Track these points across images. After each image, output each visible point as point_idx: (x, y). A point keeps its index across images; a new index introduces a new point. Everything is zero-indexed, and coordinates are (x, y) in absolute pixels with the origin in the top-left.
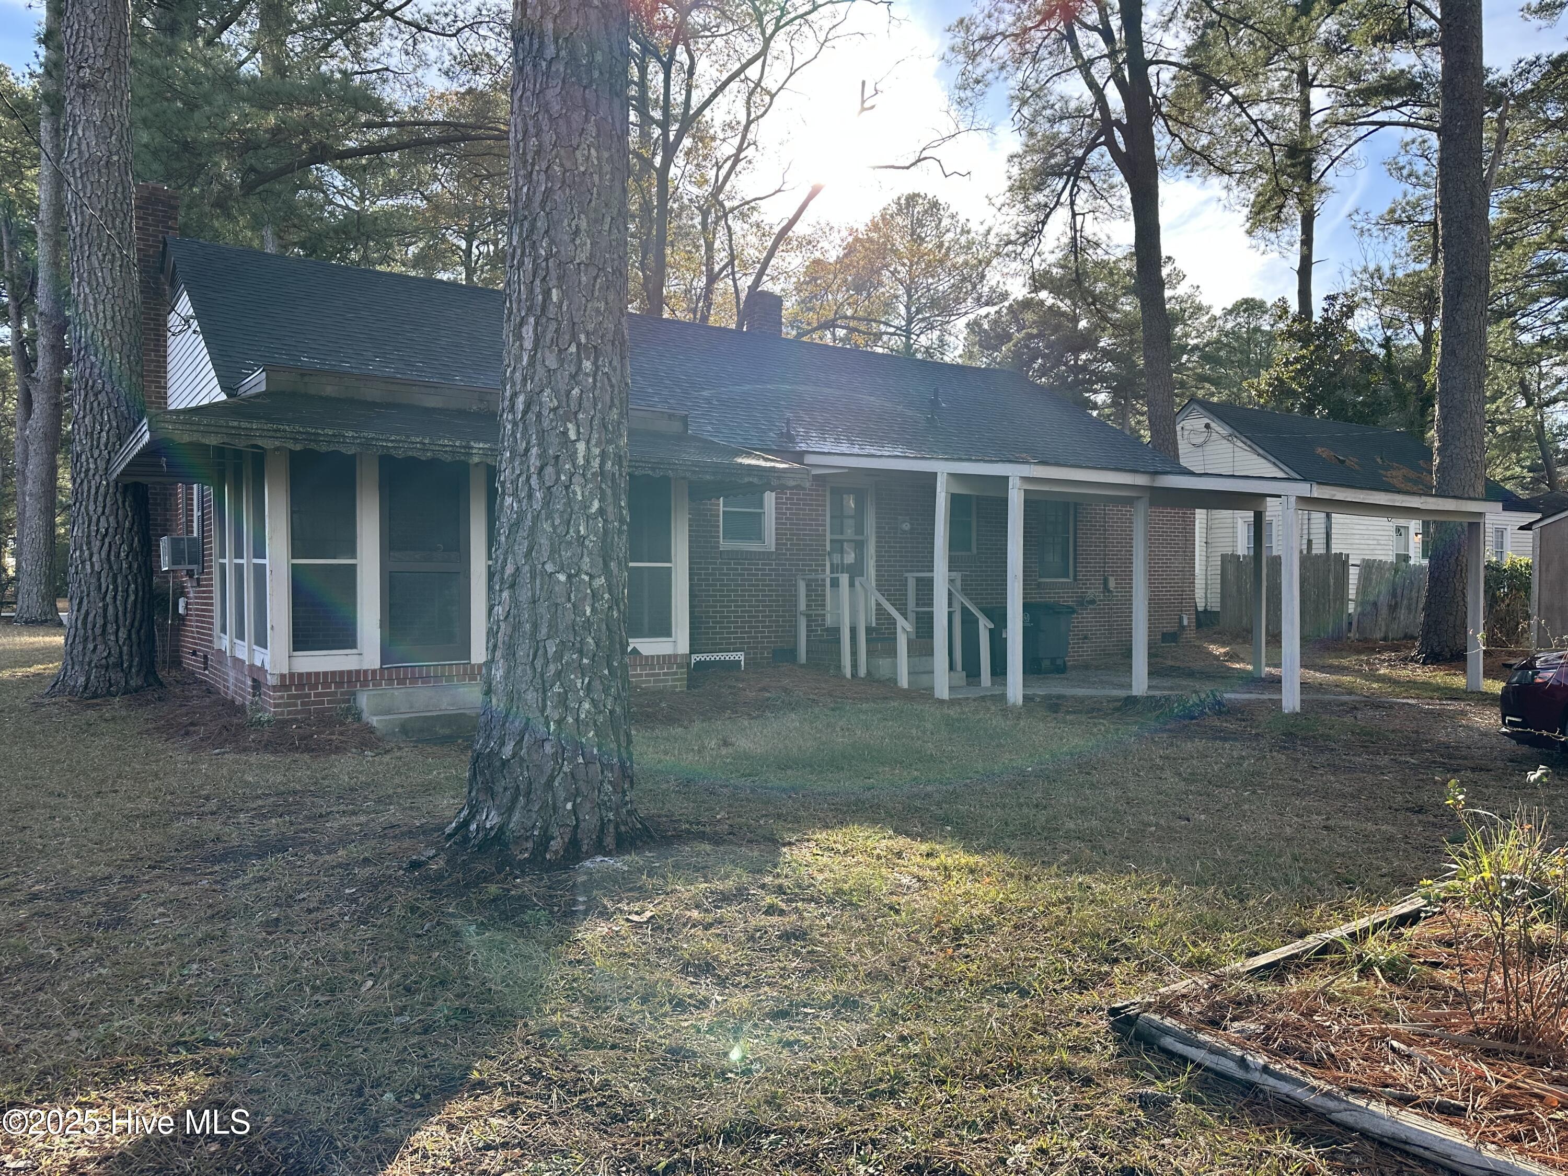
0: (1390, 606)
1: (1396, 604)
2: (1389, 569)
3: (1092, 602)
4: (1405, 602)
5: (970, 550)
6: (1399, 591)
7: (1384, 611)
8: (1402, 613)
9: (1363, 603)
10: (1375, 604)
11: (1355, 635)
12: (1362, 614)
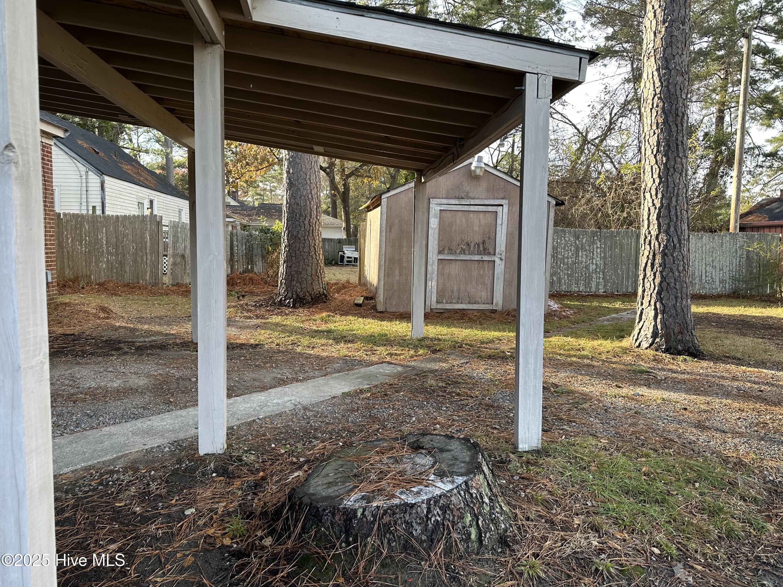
9: (174, 256)
10: (183, 256)
11: (169, 281)
12: (174, 264)
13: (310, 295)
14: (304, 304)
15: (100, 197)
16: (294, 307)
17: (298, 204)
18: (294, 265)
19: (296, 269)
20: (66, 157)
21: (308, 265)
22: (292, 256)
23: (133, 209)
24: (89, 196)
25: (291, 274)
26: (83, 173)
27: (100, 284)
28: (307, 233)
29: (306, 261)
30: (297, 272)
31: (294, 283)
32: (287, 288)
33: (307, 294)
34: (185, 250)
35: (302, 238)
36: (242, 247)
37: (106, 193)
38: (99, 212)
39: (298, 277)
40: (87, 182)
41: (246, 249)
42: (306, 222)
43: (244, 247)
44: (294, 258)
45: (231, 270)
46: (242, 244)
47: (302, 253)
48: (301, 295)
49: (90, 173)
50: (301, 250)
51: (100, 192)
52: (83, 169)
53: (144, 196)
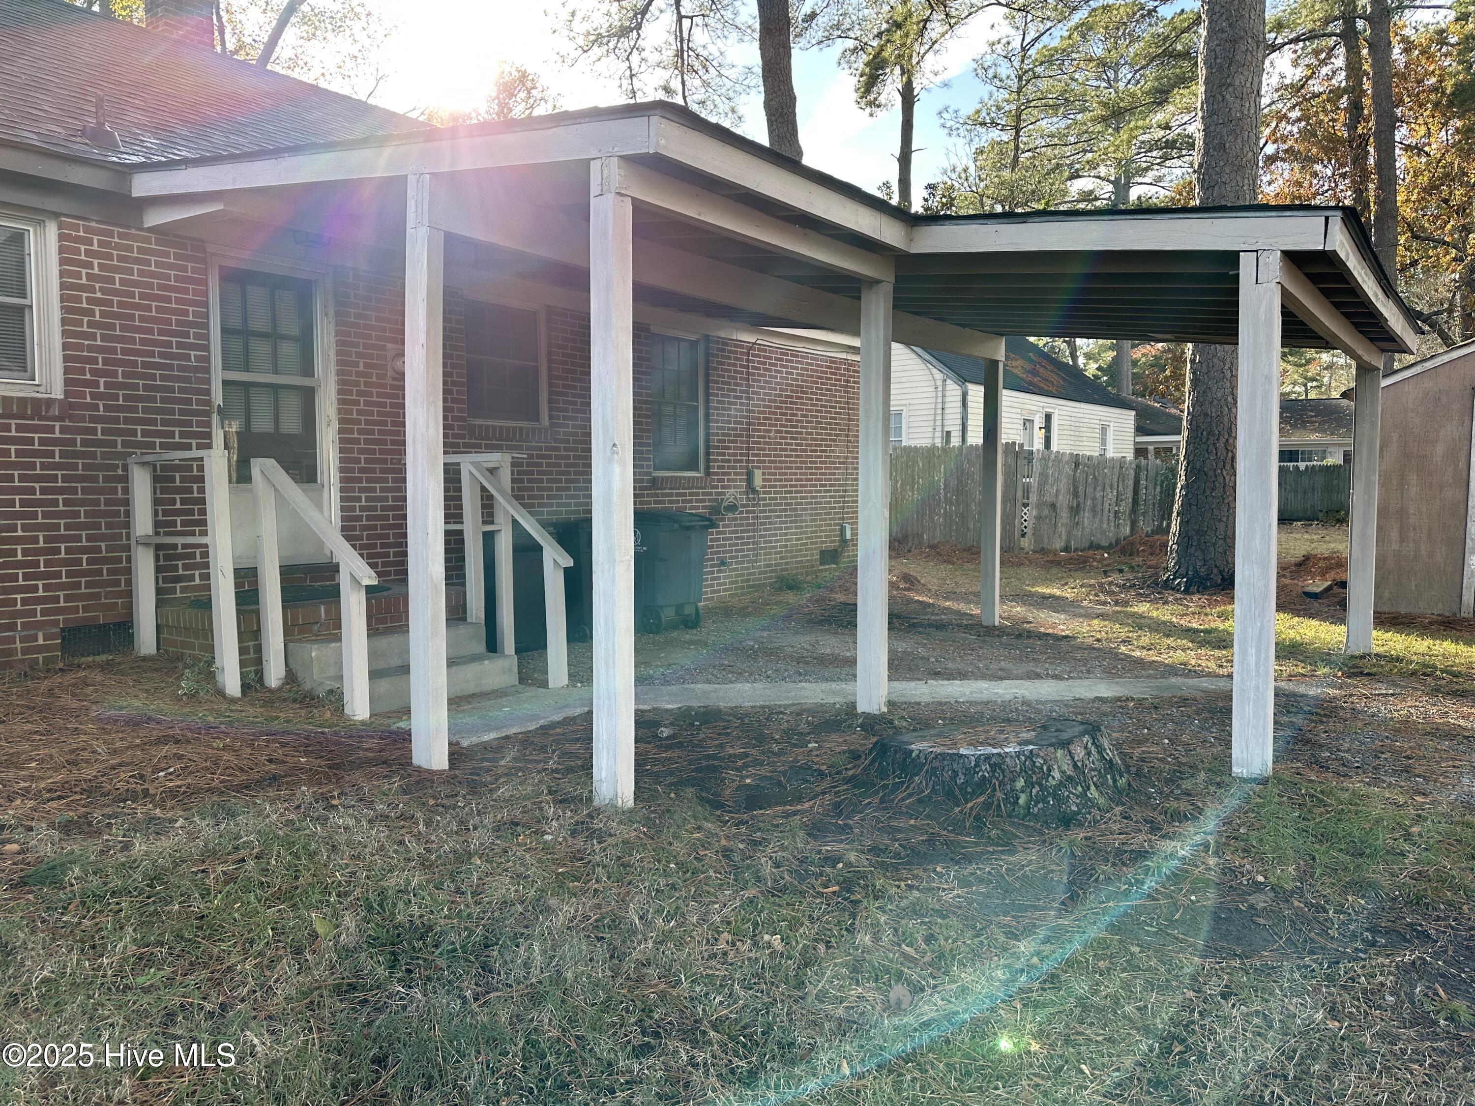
0: (1071, 508)
1: (1078, 505)
2: (1067, 463)
3: (732, 508)
4: (1089, 502)
5: (536, 418)
6: (1081, 489)
7: (1064, 514)
8: (1086, 517)
9: (1040, 505)
10: (1053, 506)
11: (1030, 545)
12: (1039, 518)
13: (1221, 572)
14: (1206, 588)
15: (959, 416)
16: (1187, 591)
17: (1206, 415)
18: (1194, 520)
19: (1196, 527)
20: (919, 361)
21: (1220, 520)
22: (1190, 505)
23: (1014, 432)
24: (946, 417)
25: (1187, 535)
26: (939, 383)
27: (933, 547)
28: (1221, 464)
29: (1216, 512)
30: (1198, 532)
31: (1192, 550)
32: (1179, 559)
33: (1215, 571)
34: (1057, 496)
35: (1211, 473)
36: (1155, 489)
37: (969, 410)
38: (956, 441)
39: (1199, 541)
40: (944, 396)
41: (1161, 493)
42: (1221, 444)
43: (1158, 489)
44: (1194, 508)
45: (1132, 529)
46: (1156, 484)
47: (1210, 499)
48: (1203, 571)
49: (949, 382)
50: (1208, 493)
51: (959, 410)
52: (939, 376)
53: (1034, 408)
